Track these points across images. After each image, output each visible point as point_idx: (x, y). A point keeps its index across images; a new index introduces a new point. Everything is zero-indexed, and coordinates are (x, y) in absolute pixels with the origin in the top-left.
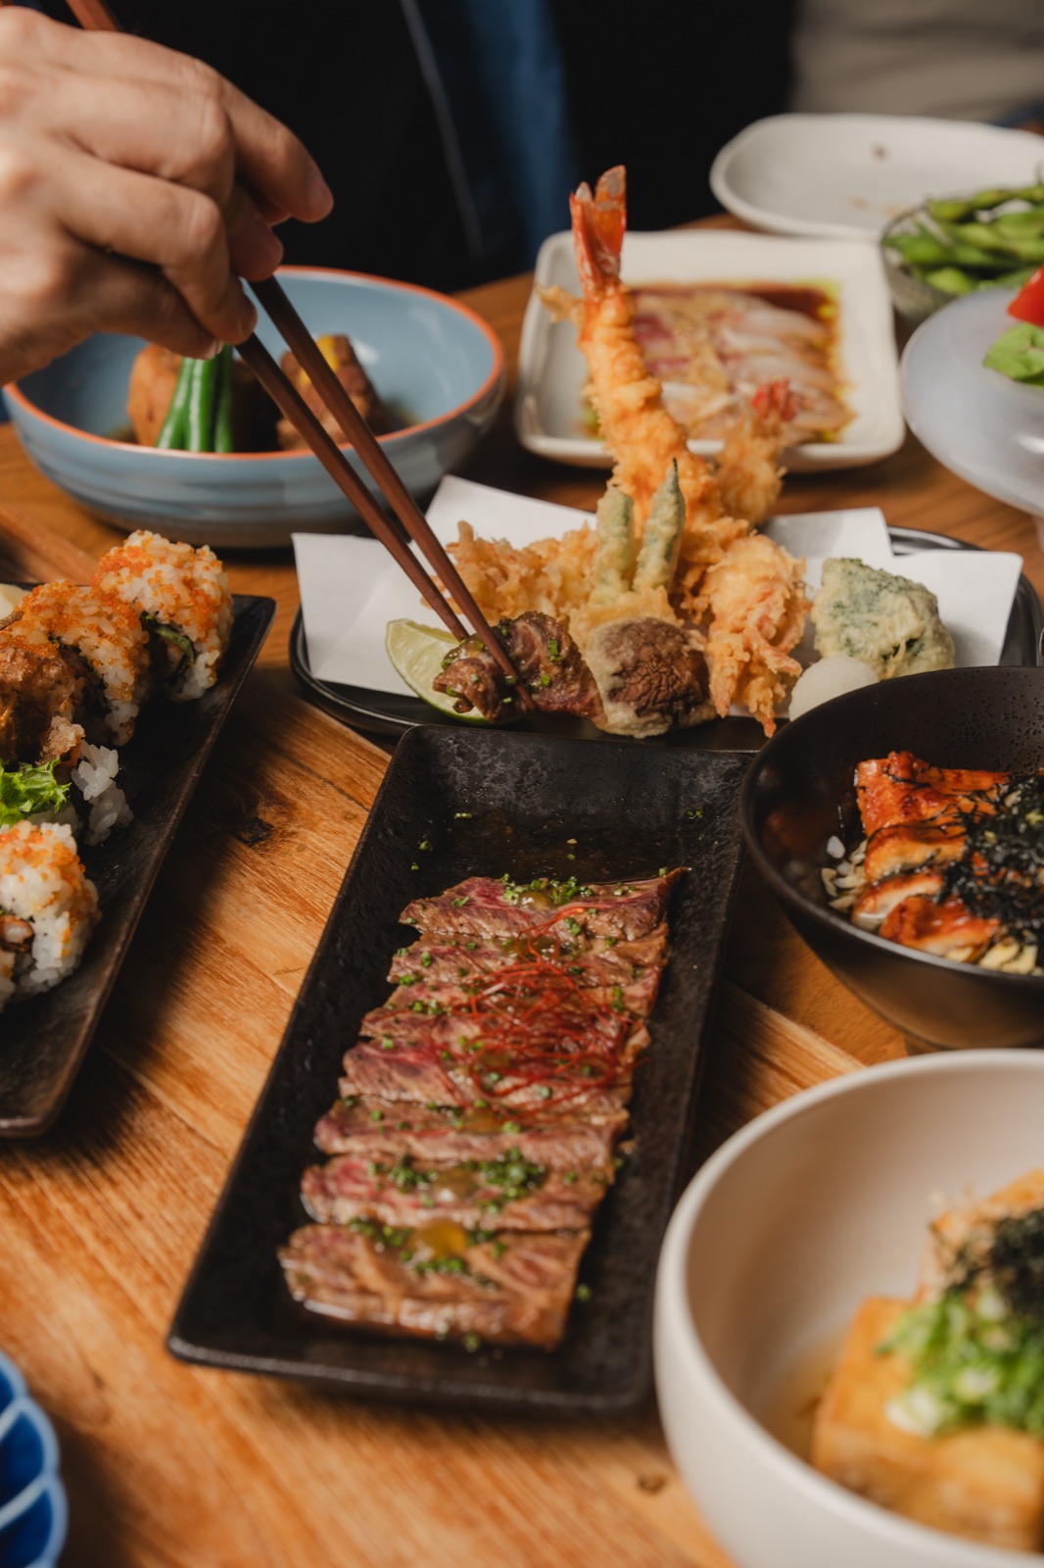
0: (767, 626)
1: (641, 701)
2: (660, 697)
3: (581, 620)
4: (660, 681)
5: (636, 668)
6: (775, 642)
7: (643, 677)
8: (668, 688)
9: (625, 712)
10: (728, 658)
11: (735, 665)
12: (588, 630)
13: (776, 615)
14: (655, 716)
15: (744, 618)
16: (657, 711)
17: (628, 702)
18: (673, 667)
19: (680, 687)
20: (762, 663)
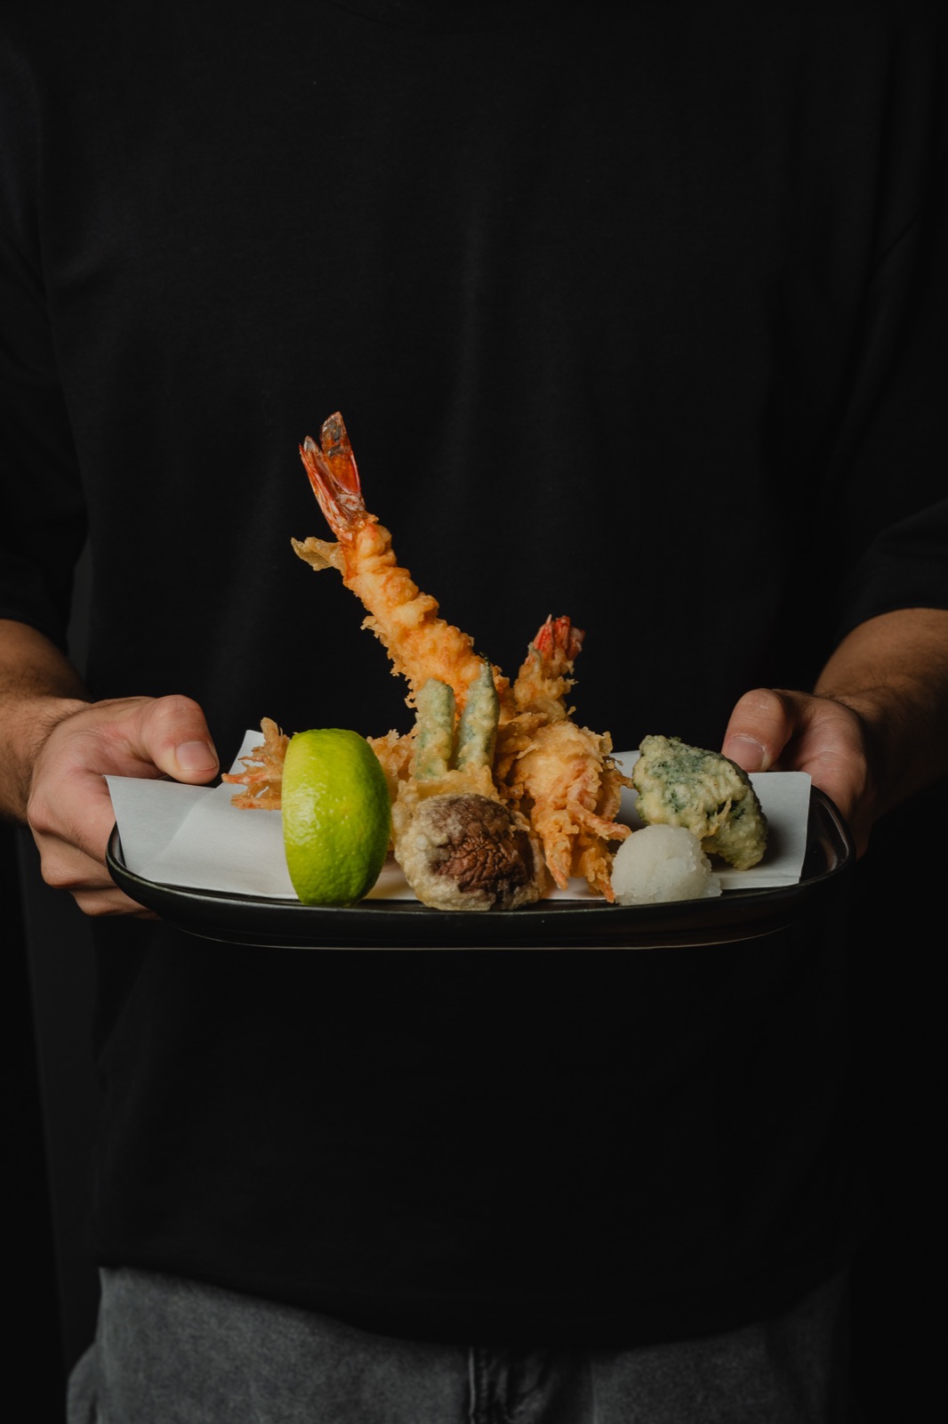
0: (587, 799)
1: (465, 876)
2: (485, 874)
3: (409, 792)
4: (486, 858)
5: (463, 841)
6: (599, 812)
7: (469, 853)
8: (494, 866)
9: (448, 886)
10: (558, 834)
11: (566, 838)
12: (415, 802)
13: (593, 788)
14: (478, 893)
15: (565, 796)
16: (481, 888)
17: (452, 876)
18: (500, 845)
19: (505, 866)
20: (591, 834)
